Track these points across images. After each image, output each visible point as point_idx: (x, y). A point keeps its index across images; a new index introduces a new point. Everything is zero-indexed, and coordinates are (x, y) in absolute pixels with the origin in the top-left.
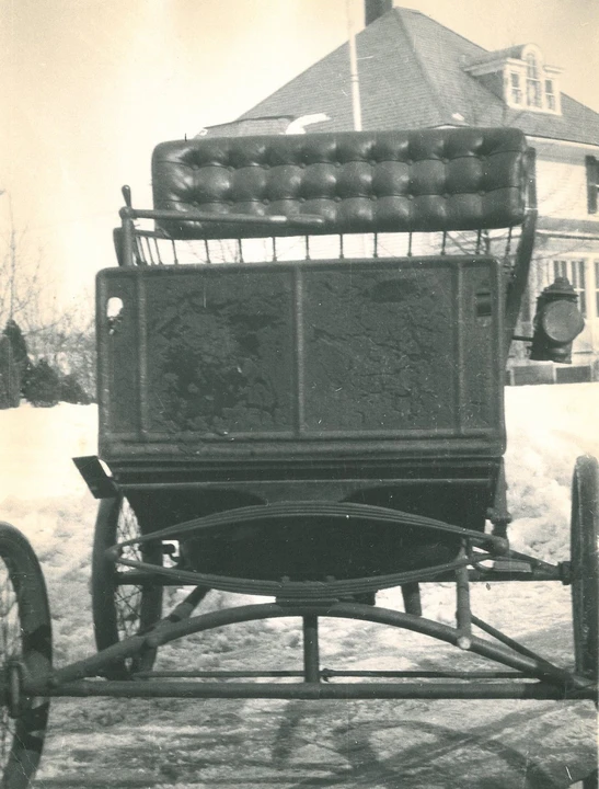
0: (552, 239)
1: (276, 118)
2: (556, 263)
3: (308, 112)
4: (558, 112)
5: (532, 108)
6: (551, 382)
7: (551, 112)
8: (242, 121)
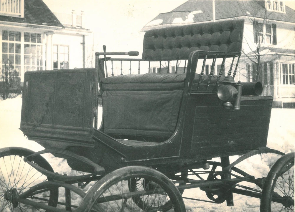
0: (282, 56)
1: (185, 11)
2: (283, 65)
3: (196, 10)
4: (285, 12)
5: (275, 11)
6: (281, 107)
7: (282, 12)
8: (173, 12)
